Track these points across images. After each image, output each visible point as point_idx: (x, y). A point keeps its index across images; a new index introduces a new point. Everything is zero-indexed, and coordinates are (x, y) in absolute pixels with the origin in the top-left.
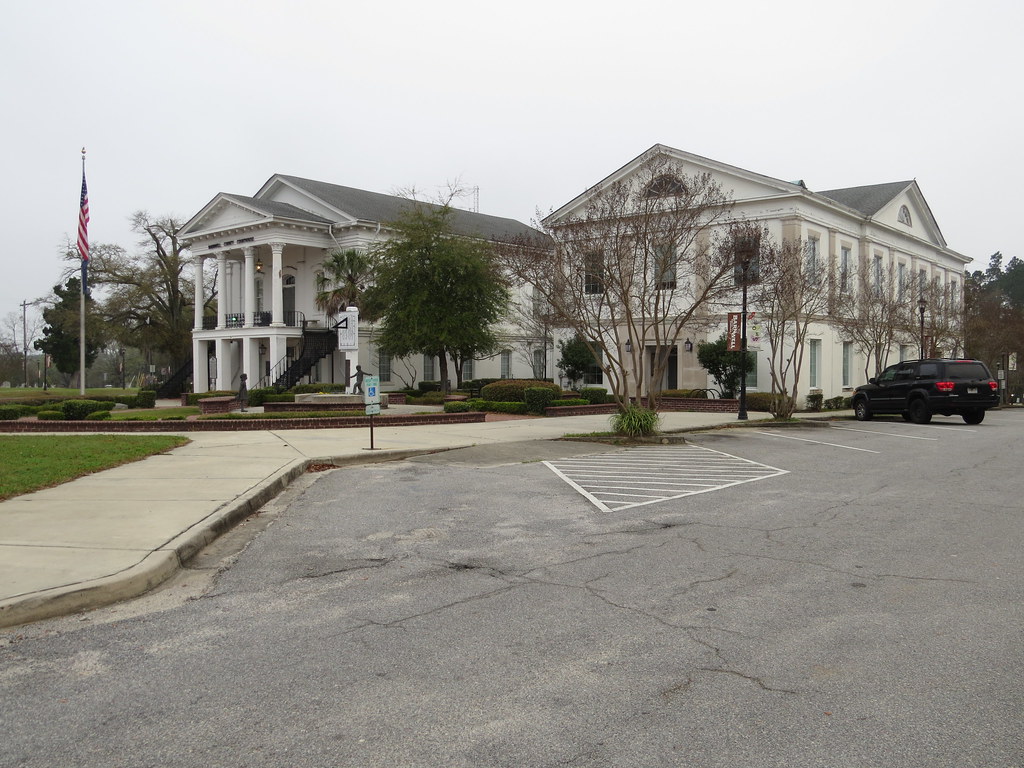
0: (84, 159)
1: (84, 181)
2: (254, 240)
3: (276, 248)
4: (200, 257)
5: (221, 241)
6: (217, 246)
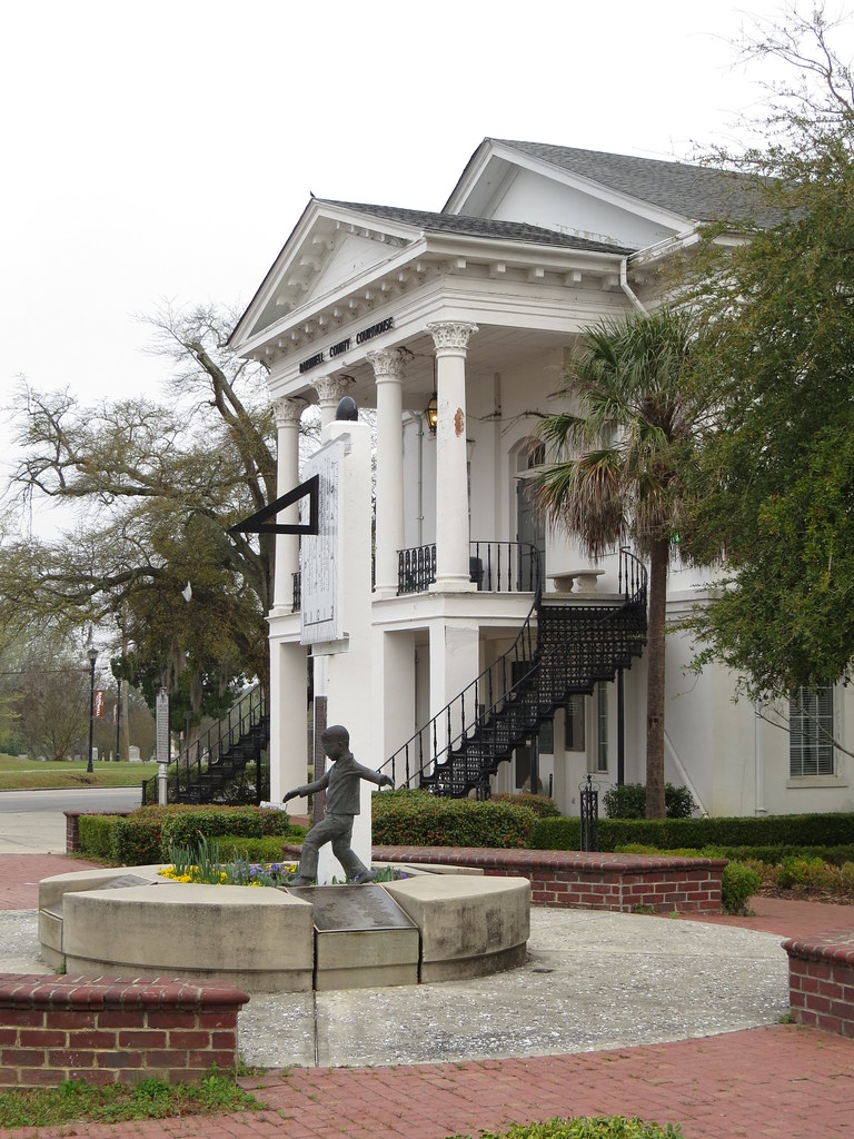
2: (396, 324)
3: (444, 340)
4: (285, 402)
5: (324, 346)
6: (315, 362)
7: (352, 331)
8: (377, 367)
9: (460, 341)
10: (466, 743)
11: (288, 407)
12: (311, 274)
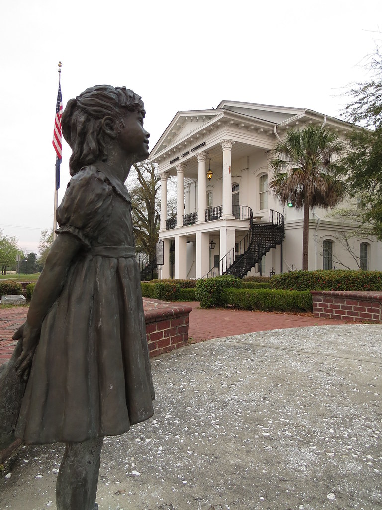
0: (60, 72)
1: (60, 90)
2: (207, 144)
3: (226, 145)
4: (164, 173)
5: (179, 155)
6: (176, 160)
7: (190, 149)
8: (199, 158)
9: (230, 145)
10: (231, 266)
11: (164, 175)
12: (174, 135)
